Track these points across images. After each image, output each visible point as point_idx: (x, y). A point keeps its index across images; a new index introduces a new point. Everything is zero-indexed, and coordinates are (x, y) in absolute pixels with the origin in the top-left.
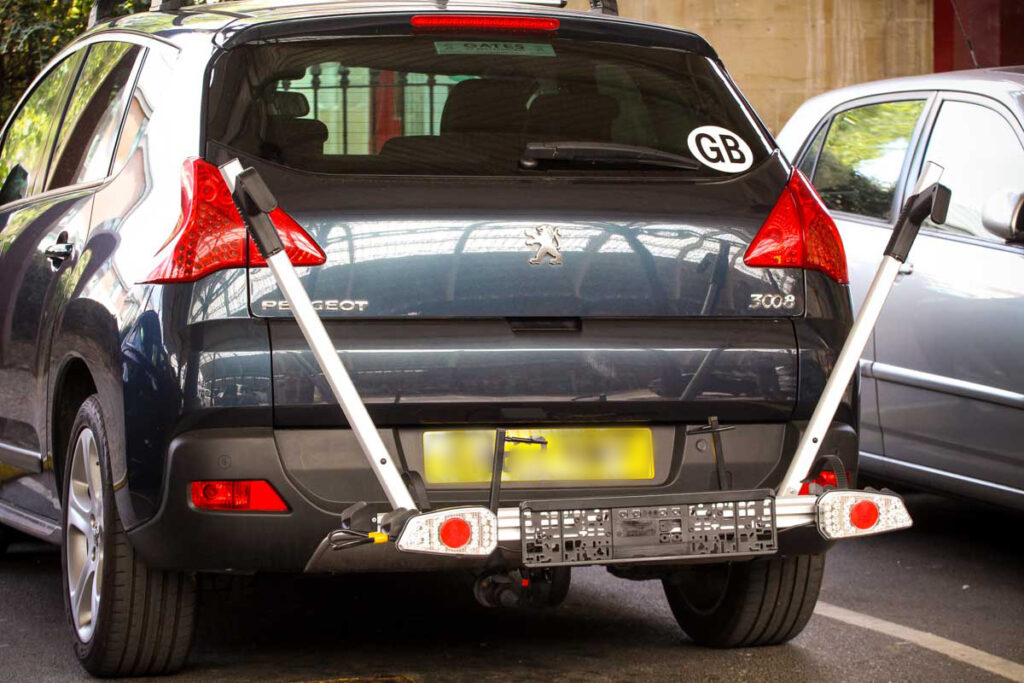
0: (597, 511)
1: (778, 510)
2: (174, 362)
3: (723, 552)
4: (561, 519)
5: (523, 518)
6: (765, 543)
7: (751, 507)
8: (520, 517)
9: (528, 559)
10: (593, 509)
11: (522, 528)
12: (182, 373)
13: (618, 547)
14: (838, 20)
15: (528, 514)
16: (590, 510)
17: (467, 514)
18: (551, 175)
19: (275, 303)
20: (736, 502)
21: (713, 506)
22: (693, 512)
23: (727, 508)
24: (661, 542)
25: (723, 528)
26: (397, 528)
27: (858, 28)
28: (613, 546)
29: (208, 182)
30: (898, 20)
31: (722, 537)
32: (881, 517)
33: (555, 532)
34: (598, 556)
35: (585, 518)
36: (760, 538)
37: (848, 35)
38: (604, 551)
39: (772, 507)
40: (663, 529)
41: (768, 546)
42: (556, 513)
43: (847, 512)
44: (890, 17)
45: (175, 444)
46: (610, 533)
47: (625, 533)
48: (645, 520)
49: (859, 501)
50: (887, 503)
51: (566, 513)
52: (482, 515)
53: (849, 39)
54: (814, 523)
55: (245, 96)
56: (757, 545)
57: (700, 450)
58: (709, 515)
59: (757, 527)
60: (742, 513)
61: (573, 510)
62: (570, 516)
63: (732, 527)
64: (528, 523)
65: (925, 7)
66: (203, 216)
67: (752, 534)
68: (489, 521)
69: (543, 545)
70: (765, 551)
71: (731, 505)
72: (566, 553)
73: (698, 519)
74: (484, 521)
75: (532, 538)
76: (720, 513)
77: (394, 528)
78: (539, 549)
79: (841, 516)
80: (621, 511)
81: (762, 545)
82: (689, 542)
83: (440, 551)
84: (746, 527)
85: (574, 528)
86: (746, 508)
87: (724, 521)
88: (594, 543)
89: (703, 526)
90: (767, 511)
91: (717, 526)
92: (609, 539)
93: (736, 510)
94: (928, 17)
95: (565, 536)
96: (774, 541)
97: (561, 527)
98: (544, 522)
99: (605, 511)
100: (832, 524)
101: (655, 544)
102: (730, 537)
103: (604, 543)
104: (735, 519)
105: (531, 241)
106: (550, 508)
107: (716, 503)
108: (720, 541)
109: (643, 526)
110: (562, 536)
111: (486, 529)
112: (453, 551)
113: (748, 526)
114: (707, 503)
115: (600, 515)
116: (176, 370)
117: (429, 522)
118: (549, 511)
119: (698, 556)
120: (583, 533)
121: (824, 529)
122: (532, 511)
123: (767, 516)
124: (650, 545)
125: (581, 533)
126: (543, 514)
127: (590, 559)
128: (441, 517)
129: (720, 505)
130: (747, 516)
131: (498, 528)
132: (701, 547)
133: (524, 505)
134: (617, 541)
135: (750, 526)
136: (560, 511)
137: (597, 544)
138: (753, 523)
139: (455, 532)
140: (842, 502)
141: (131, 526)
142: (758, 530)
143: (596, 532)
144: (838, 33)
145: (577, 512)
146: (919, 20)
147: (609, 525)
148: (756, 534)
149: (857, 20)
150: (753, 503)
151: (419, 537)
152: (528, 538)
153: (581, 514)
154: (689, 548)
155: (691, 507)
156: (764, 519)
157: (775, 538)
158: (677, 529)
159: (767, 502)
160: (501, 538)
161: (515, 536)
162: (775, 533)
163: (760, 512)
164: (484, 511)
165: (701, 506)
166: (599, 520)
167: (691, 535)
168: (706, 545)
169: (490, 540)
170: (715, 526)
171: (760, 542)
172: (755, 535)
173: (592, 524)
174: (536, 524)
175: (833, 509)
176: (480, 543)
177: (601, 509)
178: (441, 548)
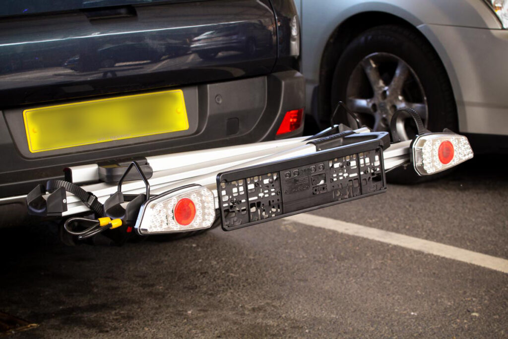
0: (270, 175)
3: (353, 195)
4: (246, 186)
5: (219, 189)
7: (367, 156)
9: (227, 224)
10: (267, 173)
11: (220, 197)
13: (285, 203)
15: (223, 185)
16: (265, 175)
20: (357, 154)
21: (344, 159)
22: (332, 165)
23: (351, 159)
24: (313, 194)
25: (351, 176)
28: (282, 203)
31: (351, 182)
32: (455, 153)
33: (242, 197)
35: (262, 182)
36: (374, 180)
38: (276, 208)
39: (380, 154)
40: (314, 183)
41: (380, 186)
42: (242, 181)
43: (436, 151)
46: (280, 192)
47: (290, 191)
50: (459, 141)
51: (248, 180)
56: (373, 186)
57: (218, 103)
58: (342, 167)
59: (372, 171)
60: (361, 162)
61: (253, 177)
62: (251, 183)
63: (356, 174)
64: (224, 193)
67: (369, 178)
69: (235, 210)
70: (379, 190)
71: (354, 156)
72: (251, 214)
73: (336, 170)
75: (227, 204)
76: (348, 164)
78: (233, 214)
79: (433, 156)
80: (285, 172)
81: (376, 186)
82: (331, 191)
85: (255, 192)
86: (363, 158)
87: (351, 170)
88: (270, 202)
89: (338, 177)
90: (376, 158)
92: (279, 197)
93: (358, 160)
95: (250, 199)
96: (384, 181)
97: (246, 192)
98: (235, 190)
99: (275, 175)
101: (310, 197)
102: (356, 181)
103: (275, 201)
104: (358, 167)
106: (237, 177)
107: (345, 157)
108: (351, 186)
109: (301, 182)
110: (247, 200)
112: (185, 228)
113: (366, 172)
114: (340, 158)
115: (272, 177)
117: (166, 205)
118: (237, 180)
120: (261, 195)
122: (225, 182)
123: (377, 162)
124: (306, 198)
125: (259, 195)
126: (233, 183)
128: (175, 199)
129: (348, 158)
130: (365, 164)
133: (221, 178)
134: (284, 198)
135: (368, 171)
136: (245, 179)
137: (272, 203)
138: (369, 168)
142: (373, 174)
143: (270, 193)
145: (256, 178)
147: (279, 185)
148: (372, 177)
152: (225, 205)
154: (331, 196)
155: (331, 162)
156: (375, 165)
157: (384, 178)
158: (322, 182)
162: (384, 174)
163: (372, 159)
165: (336, 160)
166: (271, 182)
167: (332, 184)
168: (342, 191)
170: (346, 175)
171: (375, 184)
172: (371, 179)
173: (267, 186)
174: (229, 193)
176: (203, 218)
177: (272, 173)
178: (176, 227)
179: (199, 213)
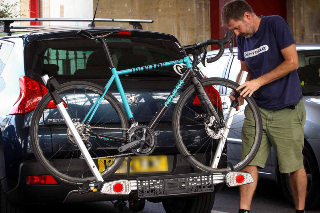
0: (160, 180)
1: (214, 178)
2: (20, 140)
3: (198, 191)
4: (149, 183)
5: (138, 183)
6: (210, 188)
7: (206, 178)
8: (137, 183)
9: (140, 195)
10: (159, 180)
11: (137, 186)
12: (23, 143)
13: (166, 191)
14: (181, 36)
15: (139, 181)
16: (158, 180)
17: (121, 182)
18: (134, 79)
19: (52, 120)
20: (201, 176)
21: (194, 177)
22: (189, 179)
23: (198, 178)
24: (179, 189)
25: (197, 184)
26: (100, 187)
27: (188, 39)
28: (165, 191)
29: (28, 83)
30: (200, 36)
31: (197, 187)
32: (245, 180)
33: (147, 187)
34: (161, 194)
35: (156, 182)
36: (208, 187)
37: (185, 41)
38: (162, 192)
39: (212, 177)
40: (180, 185)
41: (211, 189)
42: (147, 181)
43: (235, 178)
44: (198, 35)
45: (21, 165)
46: (164, 187)
47: (168, 187)
48: (175, 182)
49: (238, 175)
50: (247, 175)
51: (150, 181)
52: (126, 182)
53: (185, 42)
54: (224, 182)
55: (36, 57)
56: (208, 189)
57: (182, 162)
58: (193, 180)
59: (208, 184)
60: (203, 180)
61: (153, 180)
62: (152, 182)
63: (200, 184)
65: (208, 32)
66: (28, 94)
67: (206, 186)
68: (128, 184)
69: (144, 191)
70: (210, 191)
71: (200, 177)
72: (151, 193)
73: (190, 182)
74: (127, 184)
75: (140, 189)
76: (196, 179)
77: (99, 187)
78: (143, 192)
79: (233, 180)
80: (167, 180)
81: (209, 189)
82: (187, 189)
83: (114, 194)
84: (204, 184)
85: (153, 185)
86: (204, 178)
87: (198, 182)
89: (191, 184)
90: (210, 179)
91: (196, 184)
92: (164, 189)
93: (201, 179)
94: (209, 35)
95: (151, 188)
96: (213, 188)
97: (149, 186)
98: (144, 184)
99: (162, 180)
100: (231, 182)
102: (200, 187)
103: (162, 190)
104: (201, 181)
105: (129, 99)
106: (146, 180)
107: (195, 177)
108: (197, 188)
109: (174, 184)
110: (149, 188)
111: (127, 186)
112: (117, 193)
113: (205, 184)
114: (193, 177)
115: (161, 181)
116: (21, 142)
117: (110, 185)
118: (145, 180)
119: (190, 193)
120: (156, 187)
121: (228, 183)
122: (140, 181)
123: (210, 180)
124: (176, 190)
125: (155, 187)
126: (144, 181)
127: (158, 195)
128: (114, 183)
129: (196, 177)
130: (204, 181)
131: (131, 186)
132: (191, 190)
133: (138, 179)
134: (166, 189)
135: (206, 183)
136: (149, 180)
137: (160, 190)
138: (206, 182)
139: (118, 188)
140: (233, 175)
141: (6, 191)
142: (208, 185)
143: (160, 187)
144: (182, 40)
145: (154, 181)
146: (206, 36)
147: (164, 184)
148: (207, 186)
149: (187, 37)
150: (206, 176)
151: (107, 190)
152: (139, 189)
153: (155, 181)
154: (187, 191)
155: (188, 178)
156: (209, 181)
157: (213, 187)
158: (184, 185)
159: (210, 176)
160: (132, 189)
161: (135, 188)
162: (213, 185)
163: (208, 179)
164: (127, 181)
165: (191, 178)
166: (160, 183)
167: (188, 187)
168: (193, 190)
169: (129, 190)
170: (195, 184)
171: (208, 188)
173: (158, 184)
174: (142, 185)
175: (230, 177)
176: (126, 191)
177: (161, 179)
178: (114, 193)
179: (124, 188)
